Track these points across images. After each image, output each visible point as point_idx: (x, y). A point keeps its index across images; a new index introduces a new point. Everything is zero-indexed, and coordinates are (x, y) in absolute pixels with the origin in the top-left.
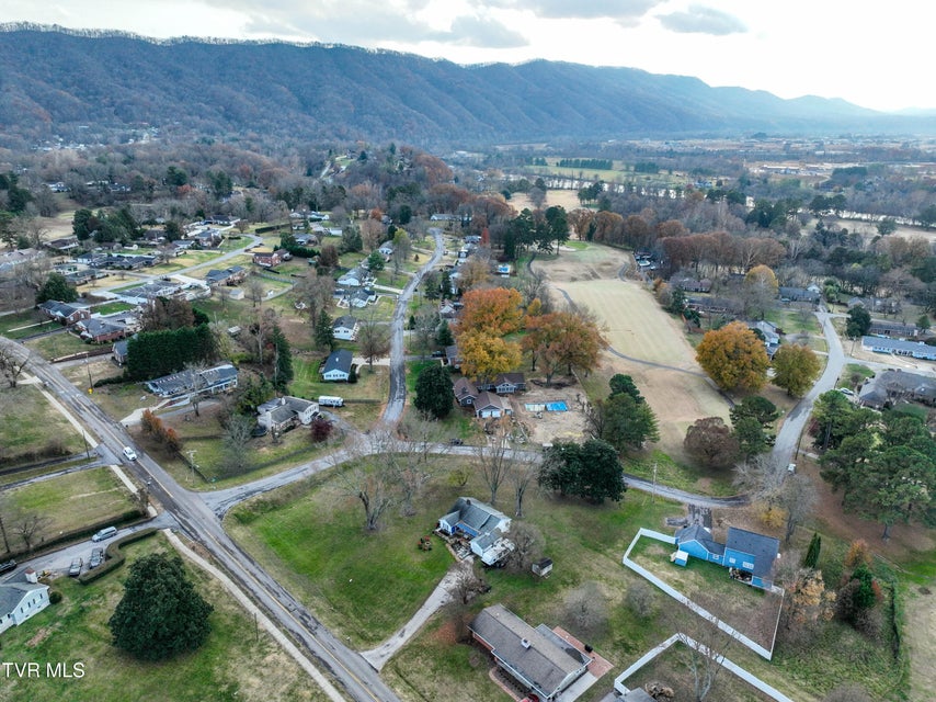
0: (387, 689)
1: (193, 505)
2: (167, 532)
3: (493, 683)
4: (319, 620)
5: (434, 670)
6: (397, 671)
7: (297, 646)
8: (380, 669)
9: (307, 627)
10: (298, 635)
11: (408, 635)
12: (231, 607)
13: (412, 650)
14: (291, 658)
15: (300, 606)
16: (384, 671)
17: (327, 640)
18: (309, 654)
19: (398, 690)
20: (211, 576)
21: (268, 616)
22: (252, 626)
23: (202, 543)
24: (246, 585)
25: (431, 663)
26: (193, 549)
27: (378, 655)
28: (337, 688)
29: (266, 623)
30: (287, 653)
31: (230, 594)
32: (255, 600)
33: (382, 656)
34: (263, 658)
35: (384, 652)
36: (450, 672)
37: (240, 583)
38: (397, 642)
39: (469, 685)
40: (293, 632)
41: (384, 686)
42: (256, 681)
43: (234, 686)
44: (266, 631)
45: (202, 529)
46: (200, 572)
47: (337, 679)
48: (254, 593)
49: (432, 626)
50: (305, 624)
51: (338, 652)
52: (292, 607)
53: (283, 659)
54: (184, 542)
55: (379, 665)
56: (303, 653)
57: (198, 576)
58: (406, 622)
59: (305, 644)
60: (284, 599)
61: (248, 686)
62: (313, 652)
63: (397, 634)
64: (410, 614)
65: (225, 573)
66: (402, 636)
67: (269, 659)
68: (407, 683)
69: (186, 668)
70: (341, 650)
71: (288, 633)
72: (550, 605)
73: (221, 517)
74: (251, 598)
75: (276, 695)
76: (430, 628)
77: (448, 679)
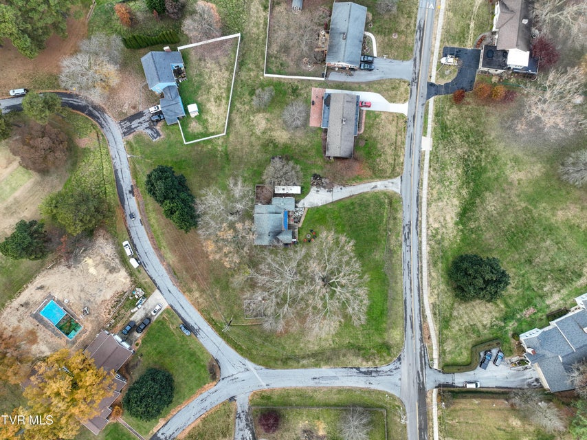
0: (405, 164)
1: (409, 384)
2: (436, 366)
3: (365, 127)
4: (402, 229)
5: (380, 156)
6: (394, 170)
7: (421, 222)
8: (399, 177)
9: (410, 230)
10: (416, 228)
11: (373, 184)
12: (433, 274)
13: (378, 174)
14: (428, 217)
15: (404, 246)
16: (399, 174)
17: (407, 214)
18: (420, 213)
19: (402, 160)
20: (432, 306)
21: (421, 253)
22: (432, 253)
23: (422, 341)
24: (419, 285)
25: (378, 160)
26: (429, 337)
27: (394, 185)
28: (422, 184)
29: (425, 248)
30: (428, 222)
31: (429, 284)
32: (420, 270)
33: (393, 183)
34: (438, 229)
35: (391, 184)
36: (376, 148)
37: (420, 289)
38: (380, 185)
39: (375, 135)
40: (417, 233)
41: (405, 167)
42: (448, 218)
43: (457, 224)
44: (428, 244)
45: (416, 354)
46: (435, 314)
47: (419, 188)
48: (418, 275)
49: (359, 179)
50: (409, 233)
51: (408, 202)
52: (408, 248)
53: (431, 220)
54: (431, 347)
55: (398, 180)
56: (421, 216)
57: (437, 312)
58: (367, 193)
59: (417, 220)
60: (408, 258)
61: (452, 218)
62: (418, 212)
63: (376, 190)
64: (361, 196)
65: (423, 303)
66: (376, 187)
67: (436, 225)
68: (395, 160)
69: (470, 252)
70: (406, 202)
71: (419, 234)
72: (298, 140)
73: (399, 359)
74: (421, 272)
75: (445, 203)
76: (361, 179)
77: (379, 146)
